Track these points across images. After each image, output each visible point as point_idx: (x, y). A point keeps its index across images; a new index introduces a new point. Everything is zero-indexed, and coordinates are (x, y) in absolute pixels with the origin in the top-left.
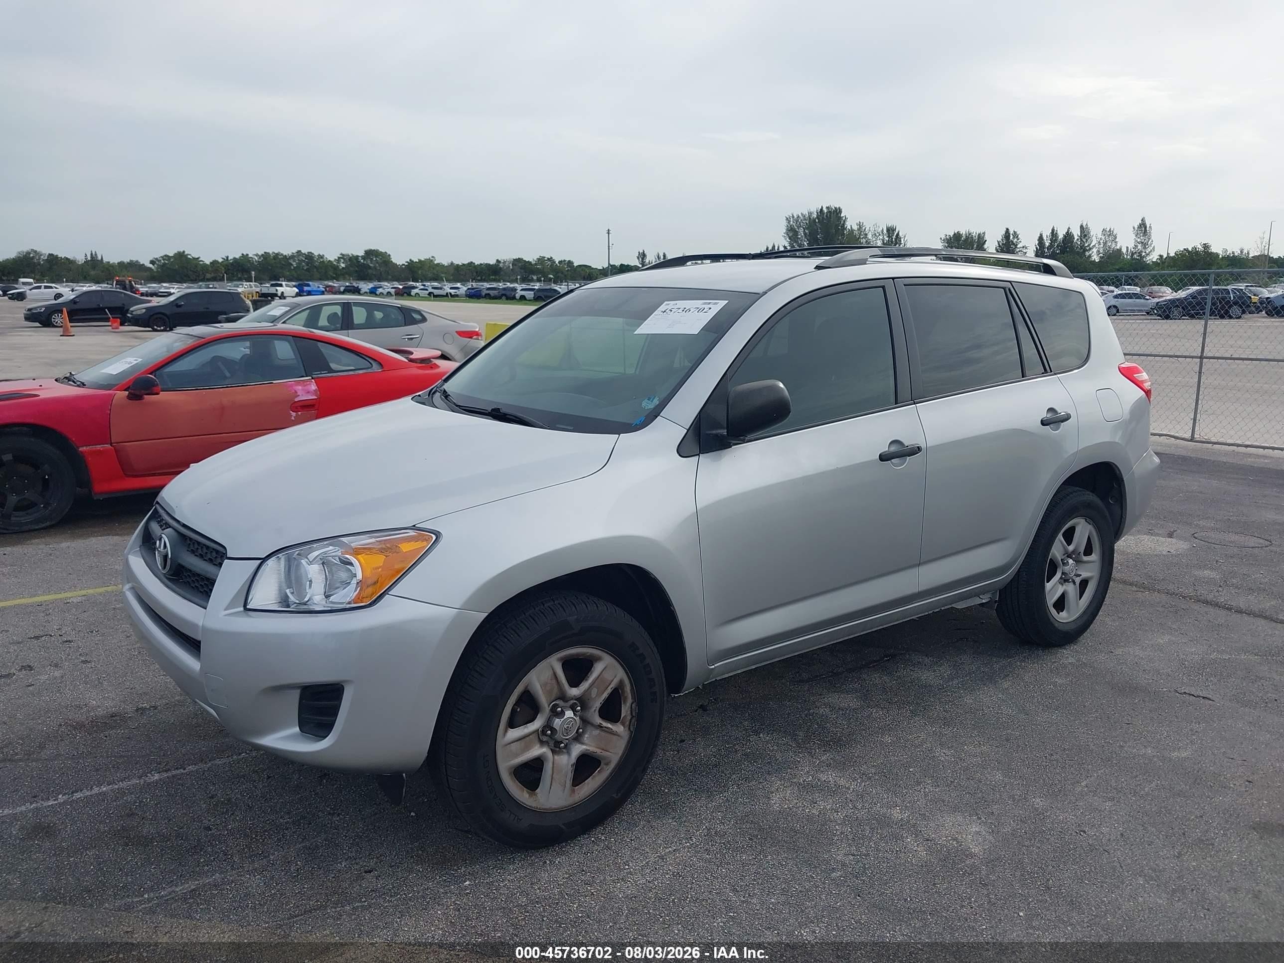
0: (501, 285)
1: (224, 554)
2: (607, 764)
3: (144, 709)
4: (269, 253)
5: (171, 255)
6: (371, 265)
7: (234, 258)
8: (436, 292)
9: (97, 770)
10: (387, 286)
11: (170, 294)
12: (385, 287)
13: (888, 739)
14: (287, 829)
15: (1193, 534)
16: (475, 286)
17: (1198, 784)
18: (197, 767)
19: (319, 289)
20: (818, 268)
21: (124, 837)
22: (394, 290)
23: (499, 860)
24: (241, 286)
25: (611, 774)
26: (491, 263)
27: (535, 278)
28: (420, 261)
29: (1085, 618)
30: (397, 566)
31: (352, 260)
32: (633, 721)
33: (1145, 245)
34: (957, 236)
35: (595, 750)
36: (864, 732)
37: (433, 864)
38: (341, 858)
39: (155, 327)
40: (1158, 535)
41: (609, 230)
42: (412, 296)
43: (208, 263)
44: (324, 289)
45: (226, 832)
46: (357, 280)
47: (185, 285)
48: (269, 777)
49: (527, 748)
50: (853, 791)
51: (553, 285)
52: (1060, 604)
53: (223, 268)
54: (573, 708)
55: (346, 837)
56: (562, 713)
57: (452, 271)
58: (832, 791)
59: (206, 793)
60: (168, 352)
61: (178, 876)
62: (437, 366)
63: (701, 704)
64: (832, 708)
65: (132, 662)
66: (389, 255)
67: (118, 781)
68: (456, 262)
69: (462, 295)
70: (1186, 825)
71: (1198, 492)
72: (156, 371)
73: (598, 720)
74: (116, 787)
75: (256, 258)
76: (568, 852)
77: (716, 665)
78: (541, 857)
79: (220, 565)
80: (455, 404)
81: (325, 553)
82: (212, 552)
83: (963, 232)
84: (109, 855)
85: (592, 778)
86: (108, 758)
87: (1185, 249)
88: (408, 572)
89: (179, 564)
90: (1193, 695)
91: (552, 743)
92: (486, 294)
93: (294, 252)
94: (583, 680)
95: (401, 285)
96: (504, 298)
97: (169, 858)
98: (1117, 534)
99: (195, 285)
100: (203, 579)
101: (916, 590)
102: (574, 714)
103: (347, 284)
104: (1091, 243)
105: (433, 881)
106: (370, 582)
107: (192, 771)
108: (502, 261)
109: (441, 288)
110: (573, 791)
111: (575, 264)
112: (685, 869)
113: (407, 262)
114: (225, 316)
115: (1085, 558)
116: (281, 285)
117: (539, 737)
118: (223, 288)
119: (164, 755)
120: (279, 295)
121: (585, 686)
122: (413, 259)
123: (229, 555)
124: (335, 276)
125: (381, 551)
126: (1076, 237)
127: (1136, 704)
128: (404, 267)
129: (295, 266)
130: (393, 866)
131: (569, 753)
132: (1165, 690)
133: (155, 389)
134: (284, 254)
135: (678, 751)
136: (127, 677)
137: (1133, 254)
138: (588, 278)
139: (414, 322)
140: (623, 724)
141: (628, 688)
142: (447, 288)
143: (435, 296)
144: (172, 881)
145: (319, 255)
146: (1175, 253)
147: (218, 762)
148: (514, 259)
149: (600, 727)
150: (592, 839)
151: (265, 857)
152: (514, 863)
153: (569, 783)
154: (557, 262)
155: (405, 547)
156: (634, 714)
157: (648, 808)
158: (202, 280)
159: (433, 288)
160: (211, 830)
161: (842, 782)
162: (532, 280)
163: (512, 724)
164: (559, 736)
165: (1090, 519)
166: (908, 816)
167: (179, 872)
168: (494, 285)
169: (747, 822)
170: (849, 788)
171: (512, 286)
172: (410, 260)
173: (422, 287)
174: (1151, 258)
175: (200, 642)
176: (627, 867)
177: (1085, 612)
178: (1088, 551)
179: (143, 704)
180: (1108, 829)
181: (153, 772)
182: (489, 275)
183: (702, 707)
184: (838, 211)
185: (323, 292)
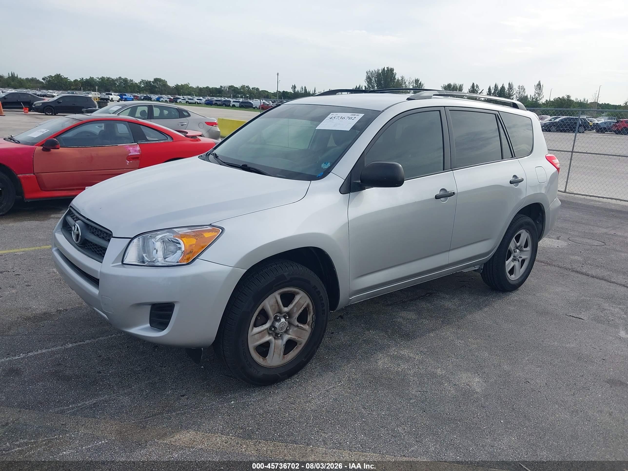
0: (222, 98)
1: (111, 235)
2: (300, 344)
3: (60, 311)
4: (104, 77)
5: (53, 75)
6: (157, 86)
7: (86, 79)
8: (190, 101)
9: (39, 341)
10: (165, 97)
11: (53, 96)
12: (164, 98)
13: (432, 335)
14: (139, 374)
15: (569, 238)
16: (209, 99)
17: (580, 360)
18: (90, 341)
19: (131, 97)
20: (409, 99)
21: (57, 376)
22: (168, 99)
23: (247, 391)
24: (90, 94)
25: (302, 348)
26: (218, 88)
27: (240, 96)
28: (182, 85)
29: (522, 278)
30: (202, 245)
31: (148, 83)
32: (313, 324)
33: (539, 94)
34: (449, 86)
35: (295, 337)
36: (420, 331)
37: (214, 392)
38: (168, 389)
39: (47, 113)
40: (553, 238)
41: (278, 74)
42: (178, 103)
43: (72, 81)
44: (133, 98)
45: (109, 374)
46: (150, 93)
47: (61, 92)
48: (128, 347)
49: (263, 337)
50: (417, 360)
51: (249, 100)
52: (512, 271)
53: (80, 84)
54: (285, 317)
55: (170, 378)
56: (280, 320)
57: (198, 91)
58: (408, 360)
59: (97, 354)
60: (63, 126)
61: (86, 396)
62: (200, 140)
63: (340, 315)
64: (404, 319)
65: (52, 286)
66: (166, 81)
67: (51, 347)
68: (200, 86)
69: (203, 103)
70: (575, 380)
71: (569, 218)
72: (58, 136)
73: (297, 323)
74: (50, 350)
75: (98, 80)
76: (281, 387)
77: (352, 297)
78: (268, 390)
79: (109, 240)
80: (221, 161)
81: (165, 236)
82: (103, 233)
83: (452, 84)
84: (50, 385)
85: (293, 351)
86: (44, 335)
87: (558, 98)
88: (209, 247)
89: (85, 239)
90: (574, 317)
91: (274, 334)
92: (215, 103)
93: (118, 78)
94: (290, 303)
95: (172, 97)
96: (224, 105)
97: (81, 387)
98: (540, 238)
99: (66, 92)
100: (99, 248)
101: (447, 263)
102: (285, 320)
103: (145, 95)
104: (513, 92)
105: (216, 401)
106: (188, 252)
107: (88, 343)
108: (223, 87)
109: (192, 99)
110: (284, 357)
111: (260, 90)
112: (339, 397)
113: (175, 85)
114: (85, 109)
115: (525, 249)
116: (111, 95)
117: (268, 331)
118: (81, 94)
119: (73, 335)
120: (110, 99)
121: (291, 306)
122: (178, 84)
123: (113, 236)
124: (138, 91)
125: (194, 236)
126: (506, 89)
127: (548, 320)
128: (173, 87)
129: (118, 85)
130: (195, 393)
131: (282, 339)
132: (561, 314)
133: (57, 146)
134: (112, 78)
135: (331, 338)
136: (50, 294)
137: (533, 99)
138: (266, 97)
139: (185, 116)
140: (308, 325)
141: (311, 308)
142: (196, 99)
143: (189, 103)
144: (83, 399)
145: (131, 80)
146: (554, 99)
147: (101, 338)
148: (229, 86)
149: (297, 326)
150: (293, 381)
151: (130, 387)
152: (255, 393)
153: (282, 354)
154: (251, 89)
155: (207, 235)
156: (314, 320)
157: (318, 366)
158: (69, 90)
159: (188, 99)
160: (101, 373)
161: (411, 355)
162: (238, 97)
163: (255, 325)
164: (277, 331)
165: (528, 230)
166: (445, 373)
167: (86, 394)
168: (219, 99)
169: (367, 374)
170: (415, 359)
171: (228, 99)
172: (177, 84)
173: (183, 98)
174: (542, 101)
175: (99, 280)
176: (311, 395)
177: (522, 275)
178: (526, 246)
179: (60, 308)
180: (540, 381)
181: (68, 343)
182: (217, 94)
183: (340, 316)
184: (392, 70)
185: (133, 99)
